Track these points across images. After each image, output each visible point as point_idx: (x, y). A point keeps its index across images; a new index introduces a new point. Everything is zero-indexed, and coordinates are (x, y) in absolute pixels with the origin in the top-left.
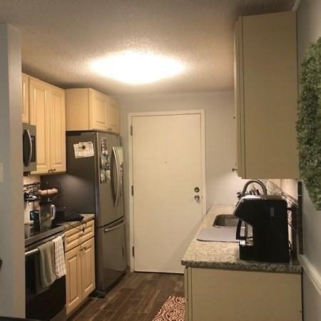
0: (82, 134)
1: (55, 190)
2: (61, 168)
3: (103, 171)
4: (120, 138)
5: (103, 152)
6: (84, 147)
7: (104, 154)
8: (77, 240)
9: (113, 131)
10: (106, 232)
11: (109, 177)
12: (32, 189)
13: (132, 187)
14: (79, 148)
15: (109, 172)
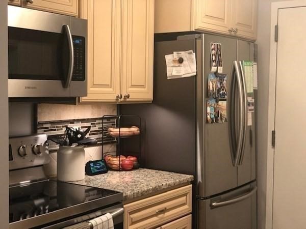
0: (179, 38)
1: (134, 129)
2: (144, 93)
3: (212, 102)
4: (255, 46)
5: (214, 69)
6: (181, 61)
7: (216, 74)
8: (155, 219)
9: (239, 34)
10: (212, 207)
11: (224, 113)
12: (101, 126)
13: (274, 133)
14: (174, 61)
15: (223, 104)
